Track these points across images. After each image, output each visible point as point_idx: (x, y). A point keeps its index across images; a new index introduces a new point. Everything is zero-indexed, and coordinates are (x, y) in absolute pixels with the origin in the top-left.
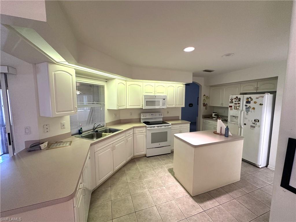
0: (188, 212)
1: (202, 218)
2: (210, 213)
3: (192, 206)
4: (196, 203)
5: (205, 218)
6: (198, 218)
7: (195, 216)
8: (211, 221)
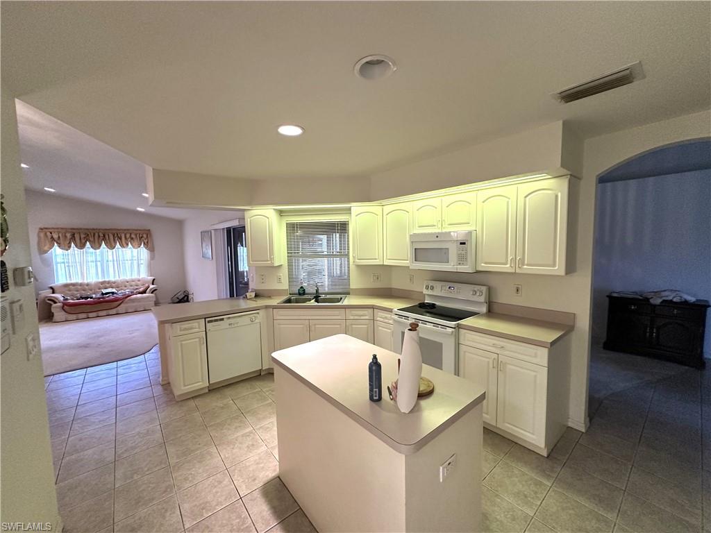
0: (240, 470)
1: (224, 493)
2: (237, 508)
3: (254, 476)
4: (262, 484)
5: (223, 498)
6: (226, 486)
7: (230, 482)
8: (217, 507)
